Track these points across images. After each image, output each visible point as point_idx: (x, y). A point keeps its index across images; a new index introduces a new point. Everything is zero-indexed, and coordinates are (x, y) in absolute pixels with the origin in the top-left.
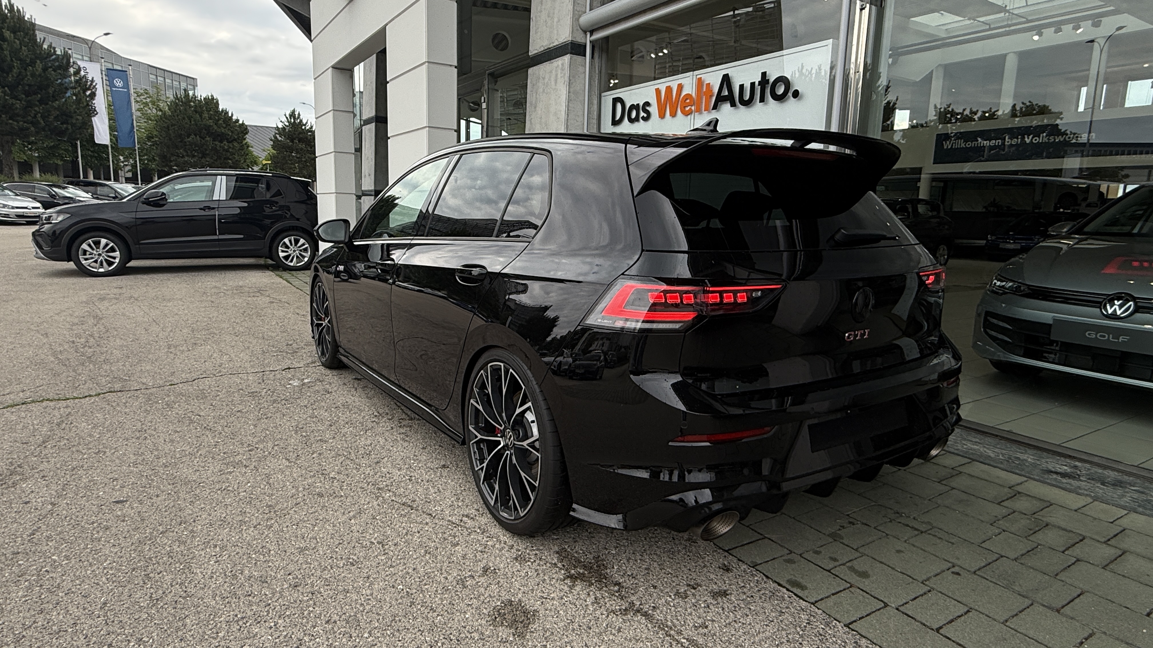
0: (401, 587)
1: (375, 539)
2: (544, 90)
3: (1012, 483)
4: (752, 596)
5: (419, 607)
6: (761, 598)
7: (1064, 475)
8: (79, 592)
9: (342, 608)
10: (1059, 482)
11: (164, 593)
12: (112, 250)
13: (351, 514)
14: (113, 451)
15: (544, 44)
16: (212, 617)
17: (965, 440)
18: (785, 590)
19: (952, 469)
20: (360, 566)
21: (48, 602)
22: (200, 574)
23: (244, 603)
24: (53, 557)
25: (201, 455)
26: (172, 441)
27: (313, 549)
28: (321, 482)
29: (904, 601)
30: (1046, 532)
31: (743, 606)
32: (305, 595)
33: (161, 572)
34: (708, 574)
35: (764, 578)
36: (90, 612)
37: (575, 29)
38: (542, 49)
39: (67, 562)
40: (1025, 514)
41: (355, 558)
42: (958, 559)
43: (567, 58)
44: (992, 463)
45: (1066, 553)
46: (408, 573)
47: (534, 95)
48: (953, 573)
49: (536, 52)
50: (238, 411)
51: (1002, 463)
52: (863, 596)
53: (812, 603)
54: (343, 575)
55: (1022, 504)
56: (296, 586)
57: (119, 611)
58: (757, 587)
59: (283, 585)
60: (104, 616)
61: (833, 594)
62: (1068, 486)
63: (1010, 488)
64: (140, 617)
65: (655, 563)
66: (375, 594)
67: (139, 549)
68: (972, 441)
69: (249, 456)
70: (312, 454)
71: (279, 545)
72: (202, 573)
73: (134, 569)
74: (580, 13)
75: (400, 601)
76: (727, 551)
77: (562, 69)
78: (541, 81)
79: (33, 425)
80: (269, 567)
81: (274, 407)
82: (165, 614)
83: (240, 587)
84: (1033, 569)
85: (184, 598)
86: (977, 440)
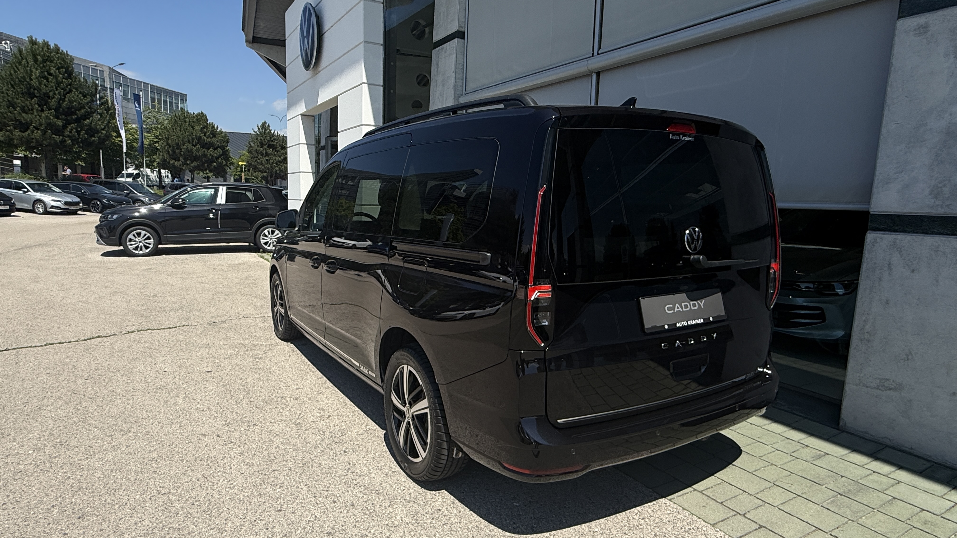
12: (148, 238)
74: (459, 95)
79: (149, 341)
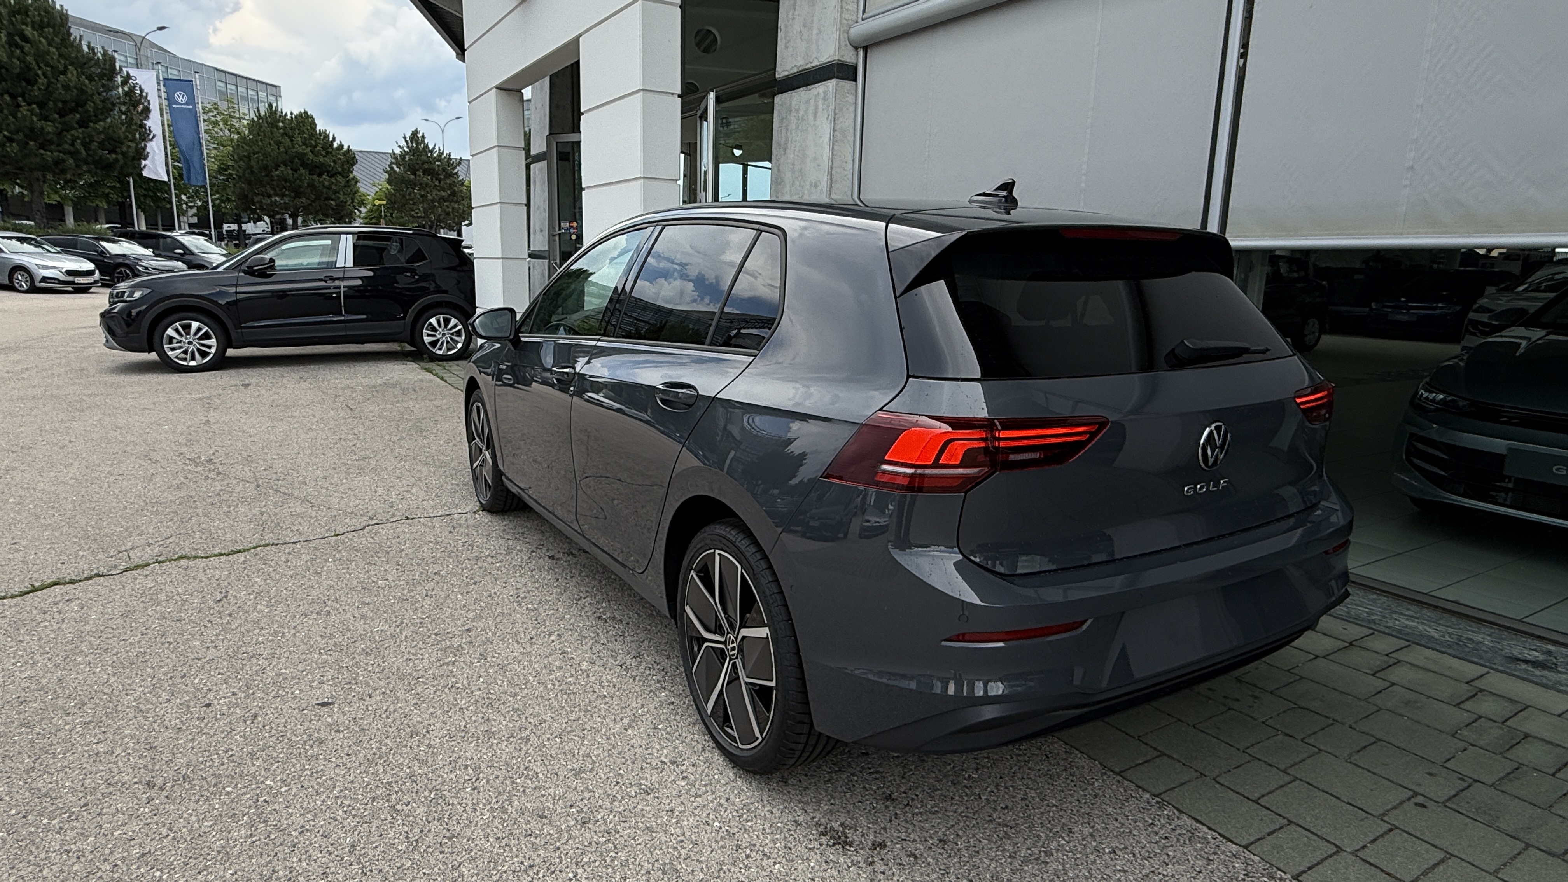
0: (717, 824)
1: (666, 757)
2: (797, 128)
3: (1470, 677)
4: (1166, 838)
5: (748, 852)
6: (1178, 840)
7: (1536, 664)
8: (316, 830)
9: (652, 853)
10: (1532, 675)
11: (422, 831)
12: (207, 336)
13: (626, 721)
14: (293, 632)
15: (798, 64)
16: (492, 864)
17: (1395, 612)
18: (1205, 829)
19: (1387, 655)
20: (657, 795)
21: (281, 844)
22: (459, 807)
23: (526, 846)
24: (268, 782)
25: (406, 637)
26: (363, 617)
27: (591, 771)
28: (572, 676)
29: (1361, 844)
30: (1527, 746)
31: (1159, 851)
32: (600, 835)
33: (409, 803)
34: (1104, 806)
35: (1175, 811)
36: (338, 858)
37: (843, 44)
38: (795, 70)
39: (287, 788)
40: (1495, 721)
41: (648, 784)
42: (1419, 785)
43: (831, 84)
44: (1438, 647)
45: (1557, 775)
46: (722, 805)
47: (784, 132)
48: (1416, 804)
49: (786, 73)
50: (435, 574)
51: (1450, 647)
52: (1308, 838)
53: (1244, 847)
54: (639, 807)
55: (1487, 707)
56: (584, 823)
57: (374, 856)
58: (1170, 824)
59: (568, 821)
60: (358, 864)
61: (1269, 835)
62: (1545, 681)
63: (1467, 683)
64: (402, 865)
65: (1033, 791)
66: (688, 834)
67: (371, 770)
68: (1405, 615)
69: (469, 639)
70: (550, 635)
71: (545, 765)
72: (461, 805)
73: (373, 800)
74: (850, 23)
75: (721, 843)
76: (1119, 774)
77: (825, 99)
78: (794, 114)
79: (178, 594)
80: (543, 796)
81: (480, 568)
82: (433, 862)
83: (515, 823)
84: (1519, 799)
85: (450, 839)
86: (1410, 613)
